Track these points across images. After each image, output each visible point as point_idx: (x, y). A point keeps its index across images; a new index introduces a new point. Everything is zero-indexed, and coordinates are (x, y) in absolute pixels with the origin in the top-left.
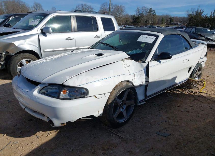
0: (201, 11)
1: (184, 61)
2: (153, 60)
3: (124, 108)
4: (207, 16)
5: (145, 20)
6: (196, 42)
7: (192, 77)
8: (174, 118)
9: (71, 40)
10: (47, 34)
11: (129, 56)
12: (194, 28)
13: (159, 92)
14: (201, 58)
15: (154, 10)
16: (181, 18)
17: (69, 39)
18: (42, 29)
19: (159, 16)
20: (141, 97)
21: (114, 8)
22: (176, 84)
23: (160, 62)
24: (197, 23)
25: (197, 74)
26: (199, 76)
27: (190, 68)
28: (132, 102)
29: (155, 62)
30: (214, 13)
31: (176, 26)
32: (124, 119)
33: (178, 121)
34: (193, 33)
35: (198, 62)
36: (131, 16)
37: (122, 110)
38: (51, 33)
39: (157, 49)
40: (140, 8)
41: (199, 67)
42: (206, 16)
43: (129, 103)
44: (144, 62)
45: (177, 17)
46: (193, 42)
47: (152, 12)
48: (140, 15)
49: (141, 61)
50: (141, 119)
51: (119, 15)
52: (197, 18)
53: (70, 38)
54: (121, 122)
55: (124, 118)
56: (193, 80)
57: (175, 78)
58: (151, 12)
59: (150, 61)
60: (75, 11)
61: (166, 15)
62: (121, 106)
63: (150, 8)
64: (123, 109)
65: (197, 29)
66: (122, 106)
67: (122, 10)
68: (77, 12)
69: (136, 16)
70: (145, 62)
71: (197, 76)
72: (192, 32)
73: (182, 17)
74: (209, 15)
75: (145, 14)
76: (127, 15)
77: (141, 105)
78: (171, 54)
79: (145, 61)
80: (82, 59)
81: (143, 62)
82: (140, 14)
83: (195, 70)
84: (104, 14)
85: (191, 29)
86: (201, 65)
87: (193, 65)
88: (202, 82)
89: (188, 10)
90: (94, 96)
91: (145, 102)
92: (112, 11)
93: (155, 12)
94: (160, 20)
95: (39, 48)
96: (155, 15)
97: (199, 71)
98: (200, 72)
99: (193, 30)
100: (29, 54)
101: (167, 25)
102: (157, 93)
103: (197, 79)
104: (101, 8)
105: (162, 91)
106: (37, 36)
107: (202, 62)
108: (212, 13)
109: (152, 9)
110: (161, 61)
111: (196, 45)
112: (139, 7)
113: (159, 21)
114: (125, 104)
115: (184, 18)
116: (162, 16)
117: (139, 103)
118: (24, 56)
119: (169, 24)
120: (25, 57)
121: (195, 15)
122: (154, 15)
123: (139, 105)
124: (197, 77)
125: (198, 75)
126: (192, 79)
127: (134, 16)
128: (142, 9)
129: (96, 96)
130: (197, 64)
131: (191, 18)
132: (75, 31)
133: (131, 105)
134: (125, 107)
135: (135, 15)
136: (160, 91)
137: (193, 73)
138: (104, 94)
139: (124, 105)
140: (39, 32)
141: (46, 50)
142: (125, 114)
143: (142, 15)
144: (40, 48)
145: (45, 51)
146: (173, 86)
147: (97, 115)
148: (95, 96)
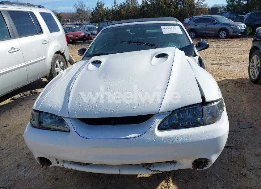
0: (102, 4)
4: (109, 8)
9: (17, 51)
30: (114, 5)
42: (107, 9)
45: (64, 12)
49: (192, 55)
53: (15, 49)
70: (196, 56)
74: (110, 8)
84: (39, 7)
89: (76, 5)
108: (113, 5)
132: (16, 37)
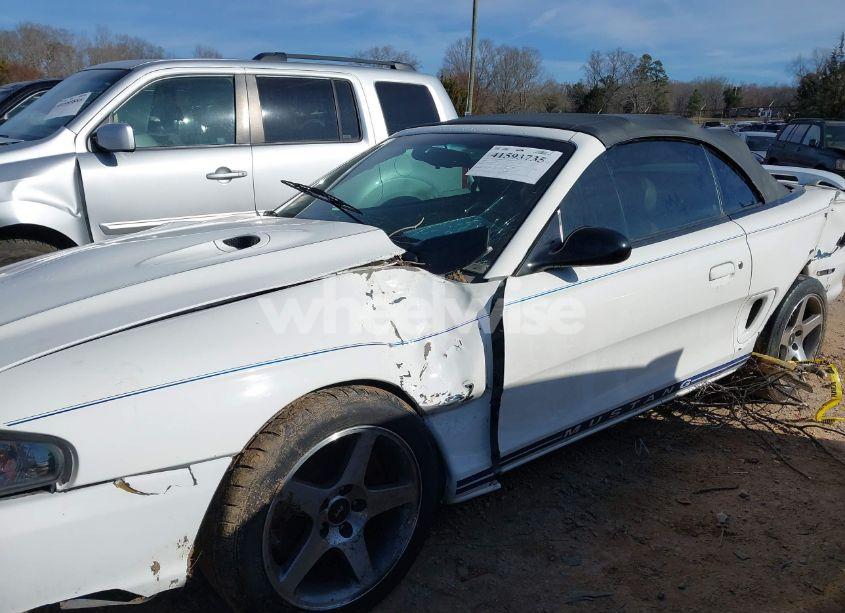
1: (716, 272)
2: (534, 270)
3: (356, 530)
5: (624, 103)
6: (794, 179)
7: (773, 347)
8: (646, 577)
9: (230, 178)
10: (120, 156)
11: (404, 251)
12: (817, 124)
13: (573, 428)
14: (820, 255)
15: (658, 63)
16: (770, 89)
17: (225, 174)
18: (95, 135)
19: (682, 85)
20: (465, 460)
21: (497, 58)
22: (677, 386)
23: (570, 277)
24: (835, 106)
25: (799, 333)
26: (811, 341)
27: (758, 305)
28: (407, 492)
29: (545, 280)
31: (748, 122)
32: (355, 590)
33: (661, 598)
34: (812, 144)
35: (804, 272)
36: (568, 86)
37: (336, 539)
38: (132, 151)
39: (555, 213)
40: (604, 56)
41: (805, 299)
43: (381, 498)
44: (480, 278)
46: (778, 177)
47: (652, 69)
48: (601, 85)
49: (466, 273)
50: (463, 580)
51: (520, 84)
52: (834, 88)
53: (230, 171)
54: (330, 607)
55: (357, 581)
56: (773, 364)
57: (673, 358)
58: (647, 69)
59: (514, 274)
60: (259, 58)
61: (709, 78)
62: (335, 521)
63: (645, 56)
64: (346, 531)
65: (831, 129)
66: (344, 515)
67: (529, 66)
68: (266, 62)
69: (588, 88)
70: (487, 281)
71: (799, 341)
72: (806, 142)
73: (775, 88)
75: (622, 77)
76: (550, 83)
77: (475, 498)
78: (624, 239)
79: (486, 277)
80: (138, 265)
81: (473, 282)
82: (602, 80)
83: (788, 312)
84: (393, 67)
85: (802, 128)
86: (819, 289)
87: (773, 287)
88: (820, 375)
89: (800, 60)
90: (114, 480)
91: (499, 486)
92: (490, 69)
93: (661, 71)
94: (686, 101)
95: (79, 215)
96: (663, 82)
97: (807, 316)
98: (815, 320)
99: (814, 133)
100: (33, 243)
101: (710, 120)
102: (563, 433)
103: (799, 354)
104: (446, 60)
105: (594, 426)
106: (71, 164)
107: (826, 272)
109: (650, 58)
110: (581, 271)
111: (790, 194)
112: (598, 53)
113: (679, 104)
114: (361, 505)
115: (785, 90)
116: (692, 82)
117: (459, 492)
118: (7, 252)
119: (719, 116)
120: (13, 255)
121: (825, 74)
122: (661, 82)
123: (456, 505)
124: (800, 348)
125: (805, 335)
126: (771, 358)
127: (579, 86)
128: (612, 60)
129: (127, 480)
130: (796, 282)
131: (808, 85)
132: (252, 143)
133: (403, 506)
134: (363, 524)
135: (585, 83)
136: (585, 425)
137: (776, 325)
138: (187, 466)
139: (353, 513)
140: (81, 147)
141: (112, 226)
142: (358, 561)
143: (609, 82)
144: (87, 218)
145: (110, 228)
146: (659, 394)
147: (144, 584)
148: (121, 478)
